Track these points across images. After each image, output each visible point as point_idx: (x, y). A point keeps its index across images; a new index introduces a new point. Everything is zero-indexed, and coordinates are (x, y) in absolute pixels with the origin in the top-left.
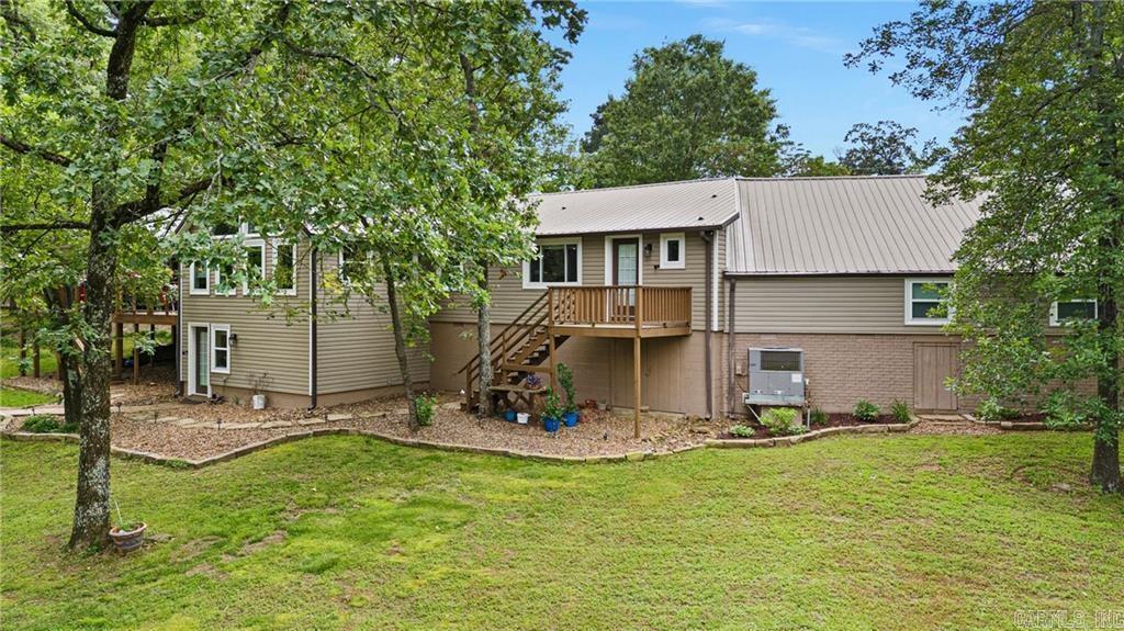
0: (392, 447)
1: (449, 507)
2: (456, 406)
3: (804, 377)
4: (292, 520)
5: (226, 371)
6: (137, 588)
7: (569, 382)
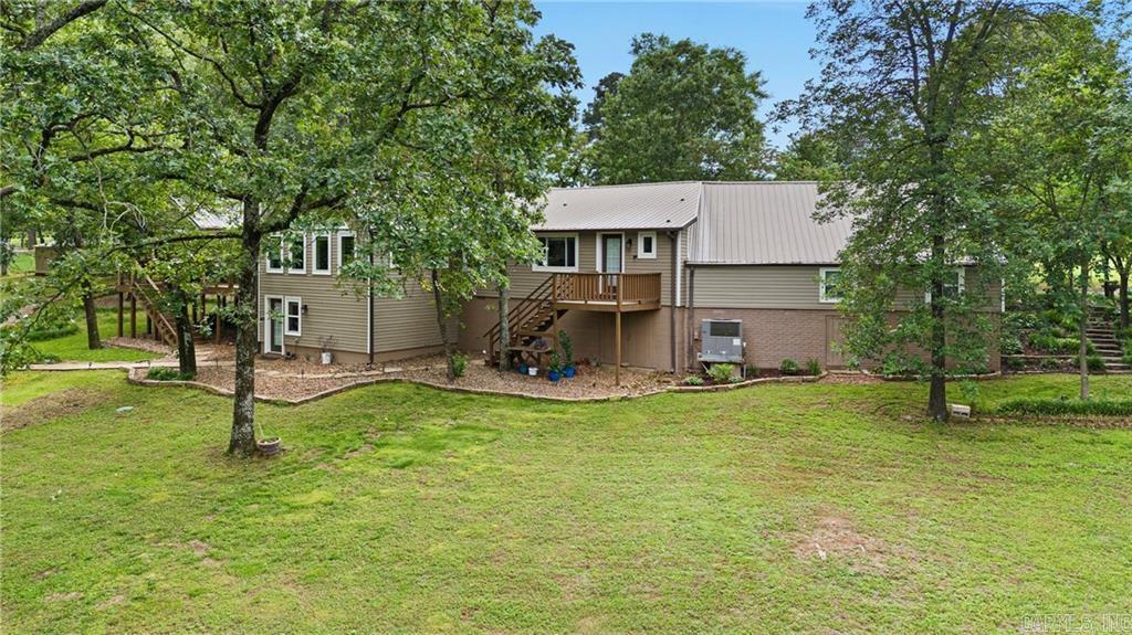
0: (437, 391)
1: (484, 430)
2: (481, 362)
3: (743, 340)
4: (376, 438)
5: (298, 334)
6: (283, 477)
7: (569, 344)
